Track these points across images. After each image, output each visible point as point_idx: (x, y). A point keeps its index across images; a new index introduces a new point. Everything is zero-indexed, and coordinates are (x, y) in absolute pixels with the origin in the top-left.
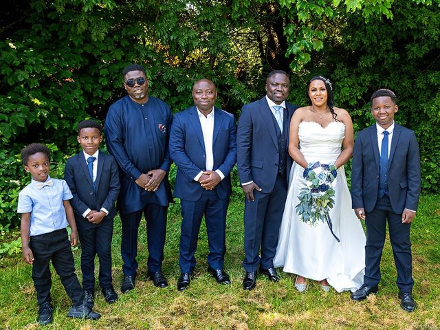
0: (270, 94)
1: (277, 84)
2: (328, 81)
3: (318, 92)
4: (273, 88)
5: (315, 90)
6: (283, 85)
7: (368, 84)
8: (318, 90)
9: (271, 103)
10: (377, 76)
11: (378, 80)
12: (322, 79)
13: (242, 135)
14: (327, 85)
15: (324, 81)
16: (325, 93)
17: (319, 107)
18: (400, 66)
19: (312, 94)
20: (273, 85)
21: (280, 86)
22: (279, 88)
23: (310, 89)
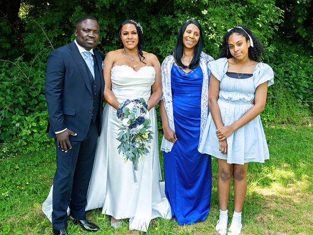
0: (81, 40)
1: (89, 30)
2: (139, 25)
3: (130, 36)
4: (85, 34)
5: (126, 34)
6: (94, 31)
7: (105, 28)
8: (130, 34)
9: (81, 50)
10: (113, 20)
11: (115, 24)
12: (133, 23)
13: (53, 81)
14: (138, 28)
15: (135, 25)
16: (136, 37)
17: (131, 50)
18: (134, 10)
19: (124, 38)
20: (84, 30)
21: (91, 32)
22: (91, 34)
23: (122, 33)
